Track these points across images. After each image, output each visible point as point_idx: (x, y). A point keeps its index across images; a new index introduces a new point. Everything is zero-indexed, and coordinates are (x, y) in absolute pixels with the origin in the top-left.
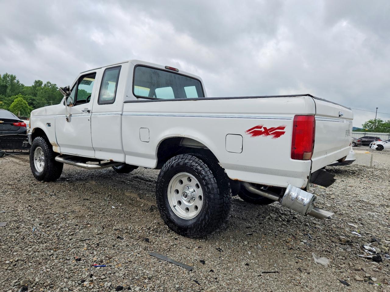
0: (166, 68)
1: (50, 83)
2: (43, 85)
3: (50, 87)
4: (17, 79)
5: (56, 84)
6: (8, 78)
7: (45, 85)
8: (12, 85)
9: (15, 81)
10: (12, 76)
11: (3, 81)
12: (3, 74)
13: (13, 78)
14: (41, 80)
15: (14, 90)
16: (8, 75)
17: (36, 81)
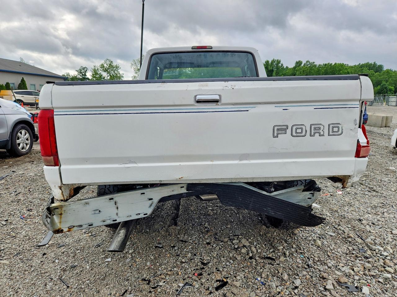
0: (192, 49)
1: (309, 62)
2: (302, 65)
3: (309, 65)
4: (281, 62)
5: (315, 62)
6: (275, 62)
7: (305, 64)
8: (278, 68)
9: (280, 65)
10: (278, 60)
11: (271, 66)
12: (271, 60)
13: (279, 62)
14: (301, 60)
15: (279, 73)
16: (274, 60)
17: (297, 62)
